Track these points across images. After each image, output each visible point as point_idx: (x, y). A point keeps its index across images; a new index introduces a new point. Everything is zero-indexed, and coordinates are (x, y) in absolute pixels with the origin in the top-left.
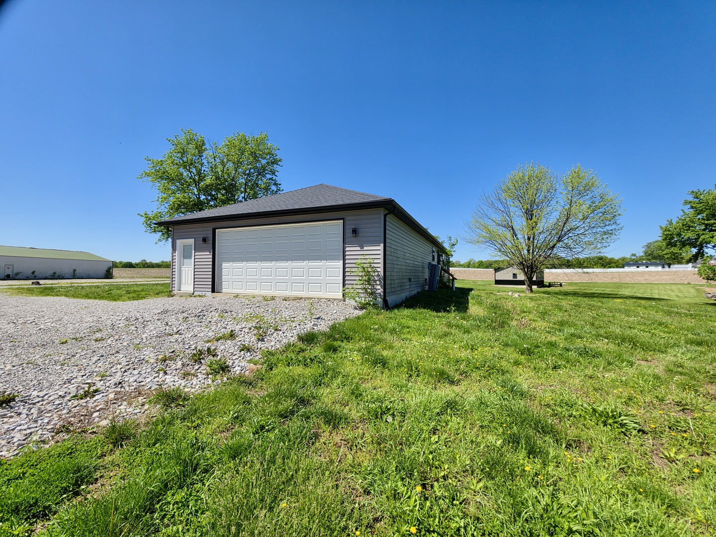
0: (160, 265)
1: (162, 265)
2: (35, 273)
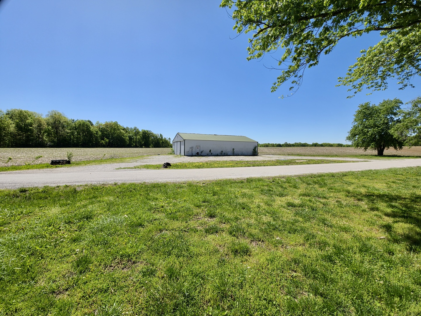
1: (295, 145)
2: (211, 151)
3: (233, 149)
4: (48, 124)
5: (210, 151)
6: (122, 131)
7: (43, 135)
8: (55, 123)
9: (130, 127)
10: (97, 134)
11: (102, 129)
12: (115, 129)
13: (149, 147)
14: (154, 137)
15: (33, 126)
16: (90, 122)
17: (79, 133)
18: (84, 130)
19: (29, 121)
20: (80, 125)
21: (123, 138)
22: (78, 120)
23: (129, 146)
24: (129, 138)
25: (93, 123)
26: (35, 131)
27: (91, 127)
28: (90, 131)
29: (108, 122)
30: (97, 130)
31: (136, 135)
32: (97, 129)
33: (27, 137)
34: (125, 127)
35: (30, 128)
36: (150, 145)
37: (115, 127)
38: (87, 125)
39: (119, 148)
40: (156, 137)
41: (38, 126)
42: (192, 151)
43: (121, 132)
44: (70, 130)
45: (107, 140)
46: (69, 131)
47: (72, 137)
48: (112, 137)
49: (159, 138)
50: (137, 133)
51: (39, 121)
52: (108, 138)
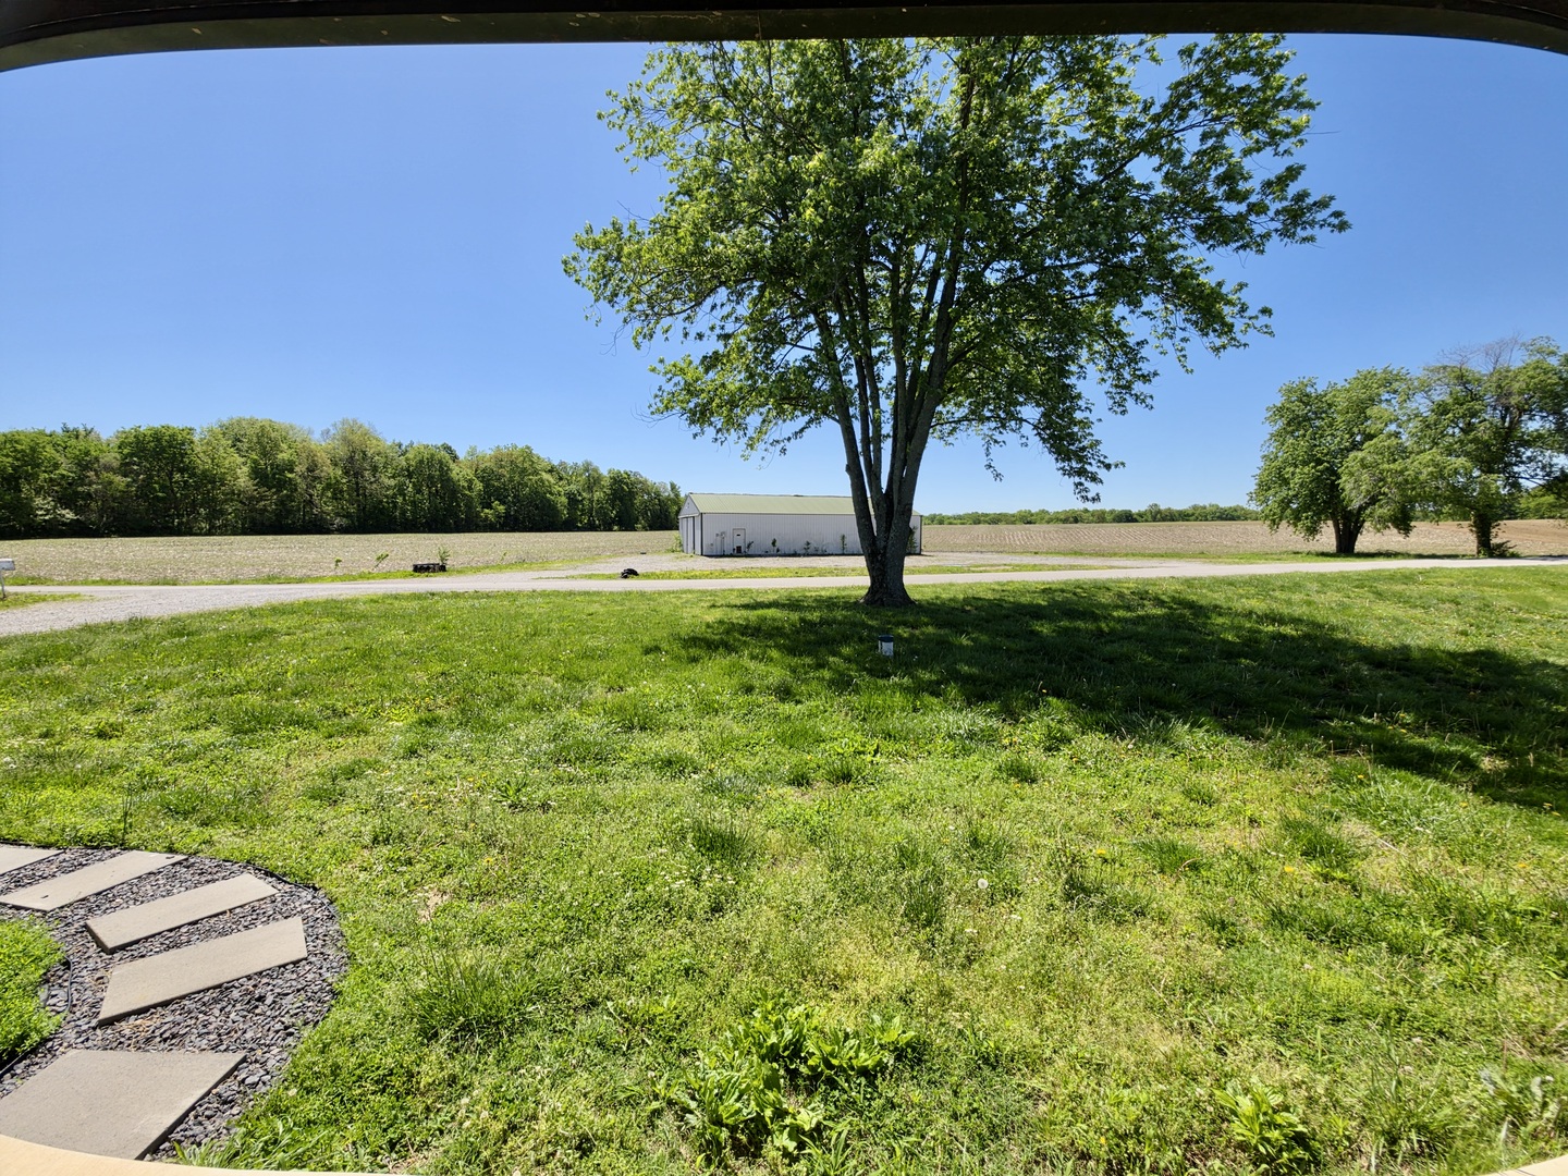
0: (1188, 515)
2: (777, 544)
3: (843, 537)
4: (334, 463)
5: (774, 543)
6: (546, 476)
8: (352, 457)
9: (570, 462)
10: (470, 488)
11: (483, 471)
12: (524, 470)
13: (634, 530)
14: (649, 494)
15: (297, 469)
16: (448, 448)
17: (420, 487)
18: (433, 477)
19: (284, 456)
20: (421, 462)
21: (549, 500)
22: (411, 444)
23: (569, 526)
24: (569, 498)
25: (458, 453)
26: (302, 485)
27: (452, 466)
28: (449, 480)
29: (502, 445)
30: (471, 475)
31: (590, 489)
32: (469, 471)
33: (281, 502)
34: (556, 463)
35: (290, 475)
36: (637, 521)
37: (523, 464)
38: (440, 462)
39: (538, 534)
40: (658, 495)
41: (308, 470)
42: (722, 542)
43: (542, 481)
44: (393, 477)
45: (502, 507)
46: (392, 482)
47: (400, 500)
48: (514, 497)
49: (668, 499)
50: (593, 481)
51: (311, 456)
52: (503, 502)
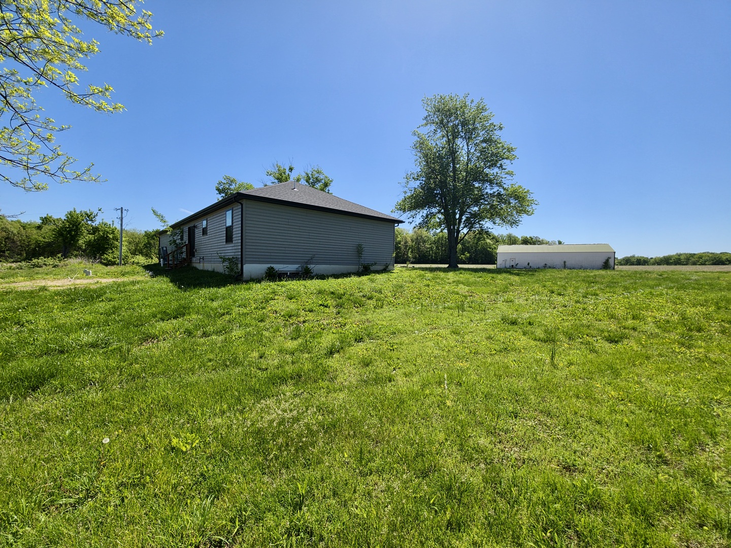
2: (530, 265)
3: (565, 262)
4: (412, 241)
5: (528, 264)
7: (408, 251)
8: (417, 238)
15: (401, 243)
17: (437, 247)
21: (489, 251)
26: (403, 248)
41: (405, 243)
42: (505, 264)
45: (468, 254)
47: (431, 252)
48: (474, 250)
51: (406, 239)
52: (469, 253)
